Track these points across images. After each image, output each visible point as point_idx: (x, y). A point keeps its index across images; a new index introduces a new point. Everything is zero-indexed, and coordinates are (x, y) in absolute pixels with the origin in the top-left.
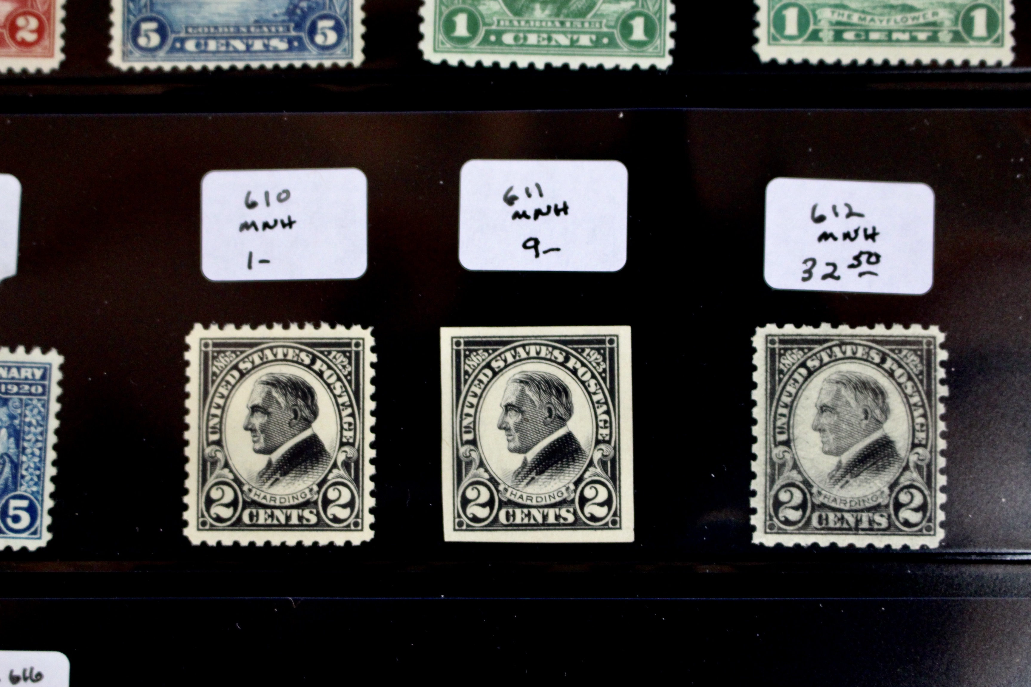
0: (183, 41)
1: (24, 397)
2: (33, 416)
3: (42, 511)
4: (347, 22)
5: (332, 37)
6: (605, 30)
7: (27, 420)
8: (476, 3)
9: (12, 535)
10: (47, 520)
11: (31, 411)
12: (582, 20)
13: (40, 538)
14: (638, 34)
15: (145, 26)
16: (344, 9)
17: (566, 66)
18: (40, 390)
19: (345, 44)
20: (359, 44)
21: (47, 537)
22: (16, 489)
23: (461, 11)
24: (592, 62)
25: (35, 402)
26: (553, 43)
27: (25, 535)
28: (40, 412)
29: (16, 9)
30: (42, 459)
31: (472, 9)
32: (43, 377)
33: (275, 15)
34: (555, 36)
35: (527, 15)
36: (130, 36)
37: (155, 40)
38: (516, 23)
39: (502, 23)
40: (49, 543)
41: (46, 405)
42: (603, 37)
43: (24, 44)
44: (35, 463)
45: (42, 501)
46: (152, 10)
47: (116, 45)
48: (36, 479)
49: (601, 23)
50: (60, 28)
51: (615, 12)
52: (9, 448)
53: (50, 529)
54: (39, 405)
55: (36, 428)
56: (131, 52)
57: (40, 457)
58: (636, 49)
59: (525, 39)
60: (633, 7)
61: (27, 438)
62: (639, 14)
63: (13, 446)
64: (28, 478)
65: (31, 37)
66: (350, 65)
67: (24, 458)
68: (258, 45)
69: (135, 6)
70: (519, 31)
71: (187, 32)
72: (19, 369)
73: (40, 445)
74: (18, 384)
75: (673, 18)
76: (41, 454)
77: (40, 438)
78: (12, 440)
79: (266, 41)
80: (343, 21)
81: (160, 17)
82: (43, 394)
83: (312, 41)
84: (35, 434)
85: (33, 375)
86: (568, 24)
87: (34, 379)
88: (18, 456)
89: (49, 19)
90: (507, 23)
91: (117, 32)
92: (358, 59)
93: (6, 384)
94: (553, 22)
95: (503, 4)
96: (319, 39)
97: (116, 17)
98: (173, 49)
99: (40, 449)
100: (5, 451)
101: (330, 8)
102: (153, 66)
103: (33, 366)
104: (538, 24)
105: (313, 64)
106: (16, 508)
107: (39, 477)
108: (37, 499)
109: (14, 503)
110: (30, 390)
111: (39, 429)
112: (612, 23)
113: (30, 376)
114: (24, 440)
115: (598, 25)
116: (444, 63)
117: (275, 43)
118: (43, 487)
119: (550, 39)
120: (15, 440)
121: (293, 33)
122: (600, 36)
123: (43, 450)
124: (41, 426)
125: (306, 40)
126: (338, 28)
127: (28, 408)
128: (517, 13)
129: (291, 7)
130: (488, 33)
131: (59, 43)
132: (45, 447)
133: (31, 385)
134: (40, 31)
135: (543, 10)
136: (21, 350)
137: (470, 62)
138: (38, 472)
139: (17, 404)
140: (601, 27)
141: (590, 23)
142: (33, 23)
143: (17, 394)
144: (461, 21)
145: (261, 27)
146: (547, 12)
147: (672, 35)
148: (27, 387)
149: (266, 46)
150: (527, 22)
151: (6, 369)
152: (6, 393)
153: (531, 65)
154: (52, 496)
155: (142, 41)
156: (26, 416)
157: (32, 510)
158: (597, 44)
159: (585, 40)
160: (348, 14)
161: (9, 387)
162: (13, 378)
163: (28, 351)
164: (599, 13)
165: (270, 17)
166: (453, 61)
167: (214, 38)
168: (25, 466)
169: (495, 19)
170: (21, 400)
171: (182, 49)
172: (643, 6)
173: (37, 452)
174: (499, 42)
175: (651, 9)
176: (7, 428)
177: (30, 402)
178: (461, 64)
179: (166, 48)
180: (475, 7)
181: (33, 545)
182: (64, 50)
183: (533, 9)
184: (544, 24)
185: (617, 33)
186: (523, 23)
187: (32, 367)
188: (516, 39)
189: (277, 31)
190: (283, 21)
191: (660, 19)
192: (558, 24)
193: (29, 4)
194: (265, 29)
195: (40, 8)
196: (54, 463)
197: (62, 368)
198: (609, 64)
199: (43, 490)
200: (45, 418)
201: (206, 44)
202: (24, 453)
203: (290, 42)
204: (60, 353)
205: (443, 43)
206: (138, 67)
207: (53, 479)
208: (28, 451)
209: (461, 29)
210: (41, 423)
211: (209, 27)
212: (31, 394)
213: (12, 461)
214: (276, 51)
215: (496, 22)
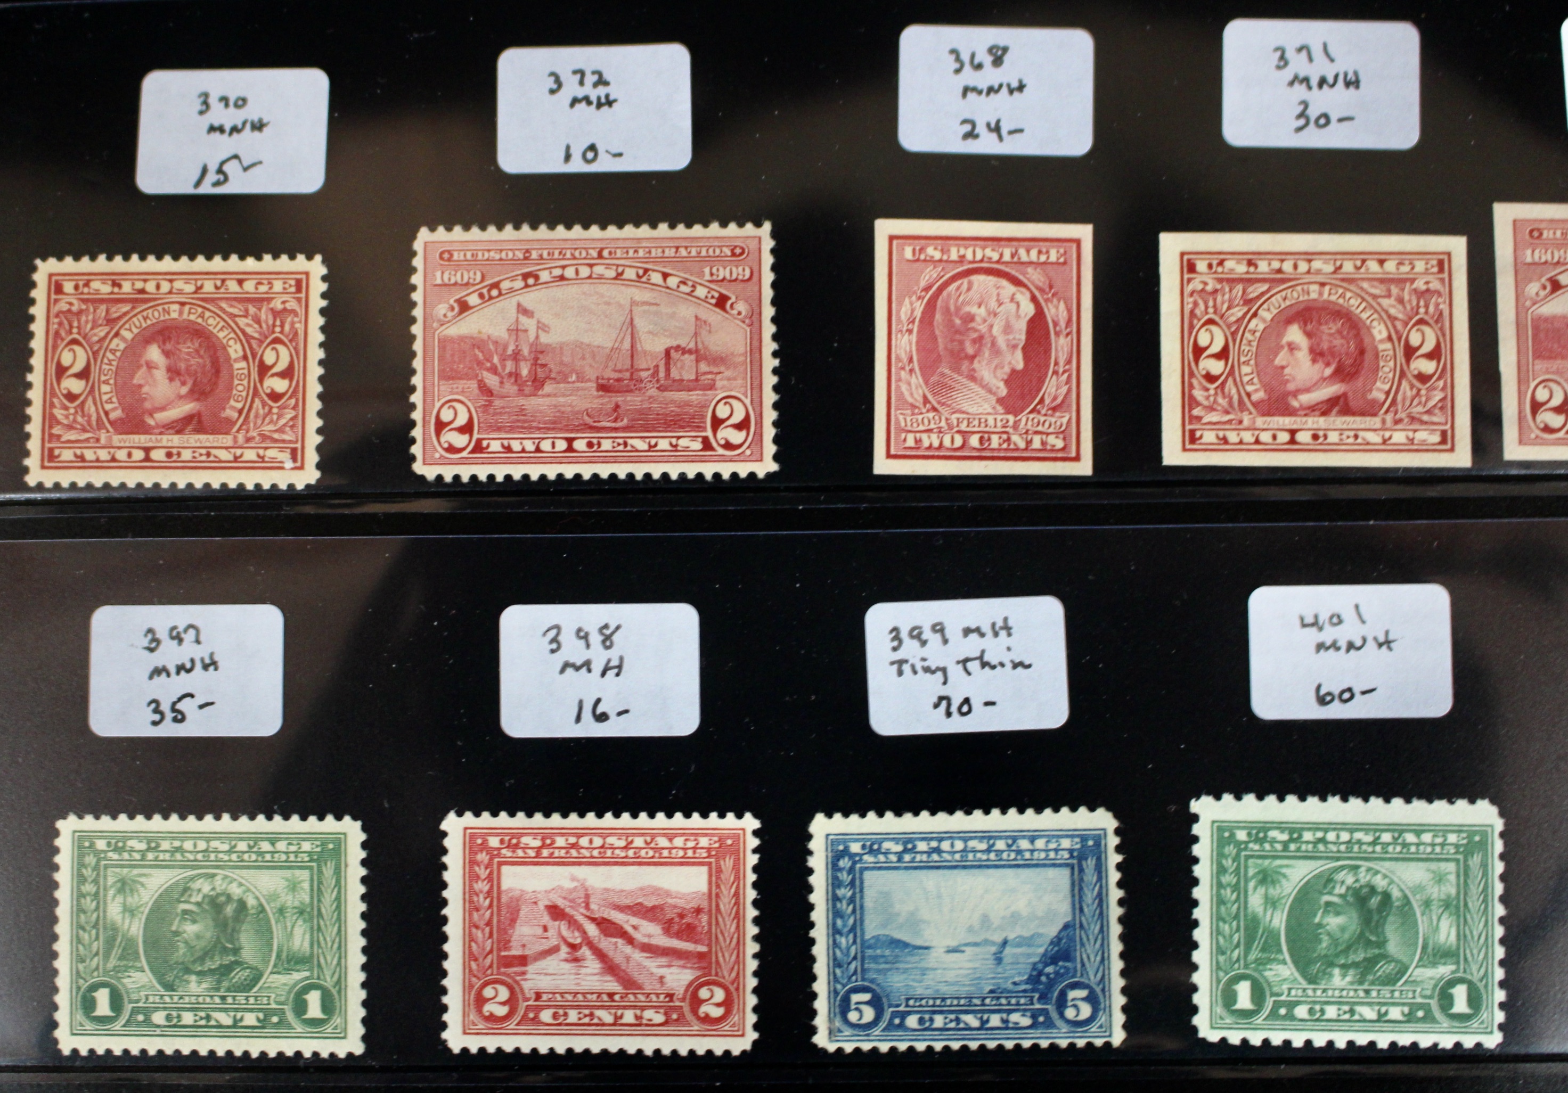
0: (904, 1015)
4: (1103, 990)
5: (1086, 1011)
6: (1419, 1000)
8: (1261, 968)
12: (1392, 988)
14: (1461, 1005)
15: (855, 998)
16: (1099, 975)
17: (1372, 1044)
19: (1102, 1019)
20: (1119, 1018)
23: (1243, 977)
24: (1404, 1040)
26: (1356, 1017)
29: (697, 978)
31: (1256, 975)
33: (1015, 984)
34: (1358, 1009)
35: (1324, 982)
36: (837, 1010)
37: (869, 1014)
38: (1310, 993)
39: (1293, 992)
42: (1418, 1010)
43: (707, 1019)
46: (863, 979)
47: (821, 1021)
49: (1414, 991)
50: (752, 1000)
51: (1431, 978)
56: (840, 1031)
58: (1457, 1024)
59: (1322, 1011)
60: (1453, 972)
62: (1461, 981)
65: (717, 1012)
66: (1108, 1045)
68: (995, 1020)
69: (843, 972)
70: (1315, 1003)
71: (907, 1006)
75: (1502, 984)
79: (1004, 1016)
80: (1098, 990)
81: (873, 986)
83: (1062, 1015)
86: (1374, 994)
89: (737, 989)
90: (1300, 993)
91: (821, 1005)
92: (1118, 1037)
94: (1356, 990)
95: (1294, 970)
96: (1070, 1013)
97: (821, 987)
98: (890, 1026)
101: (1082, 975)
102: (866, 1046)
104: (1337, 993)
105: (1063, 1043)
112: (1428, 993)
115: (1410, 995)
116: (1224, 1040)
117: (1015, 1017)
119: (1352, 1012)
121: (1037, 1006)
122: (1414, 1007)
125: (1054, 1015)
126: (1092, 999)
128: (1312, 980)
129: (1035, 973)
130: (1277, 1005)
131: (752, 1018)
134: (727, 1004)
135: (1344, 976)
137: (1256, 1039)
140: (1414, 998)
141: (1401, 991)
142: (720, 995)
144: (1244, 991)
145: (998, 998)
146: (1348, 979)
147: (1502, 1006)
149: (1005, 1021)
150: (1324, 991)
153: (1330, 1043)
155: (853, 1016)
158: (1410, 1018)
159: (1395, 1013)
160: (1104, 980)
164: (1411, 979)
165: (1011, 987)
166: (1235, 1039)
167: (941, 1012)
169: (1285, 987)
171: (901, 1026)
172: (1465, 971)
174: (1290, 1017)
175: (1475, 974)
178: (1245, 1042)
179: (883, 1025)
180: (1260, 972)
182: (756, 1027)
183: (1331, 975)
184: (1344, 993)
185: (1434, 1003)
186: (1319, 993)
188: (1311, 1011)
189: (1018, 1004)
190: (1025, 991)
191: (1486, 986)
192: (1362, 994)
193: (713, 972)
194: (1003, 1001)
195: (728, 976)
198: (1425, 1042)
201: (932, 1020)
203: (1034, 1017)
205: (1221, 1018)
206: (849, 1048)
209: (1244, 1000)
211: (935, 999)
214: (1017, 1027)
215: (1286, 993)
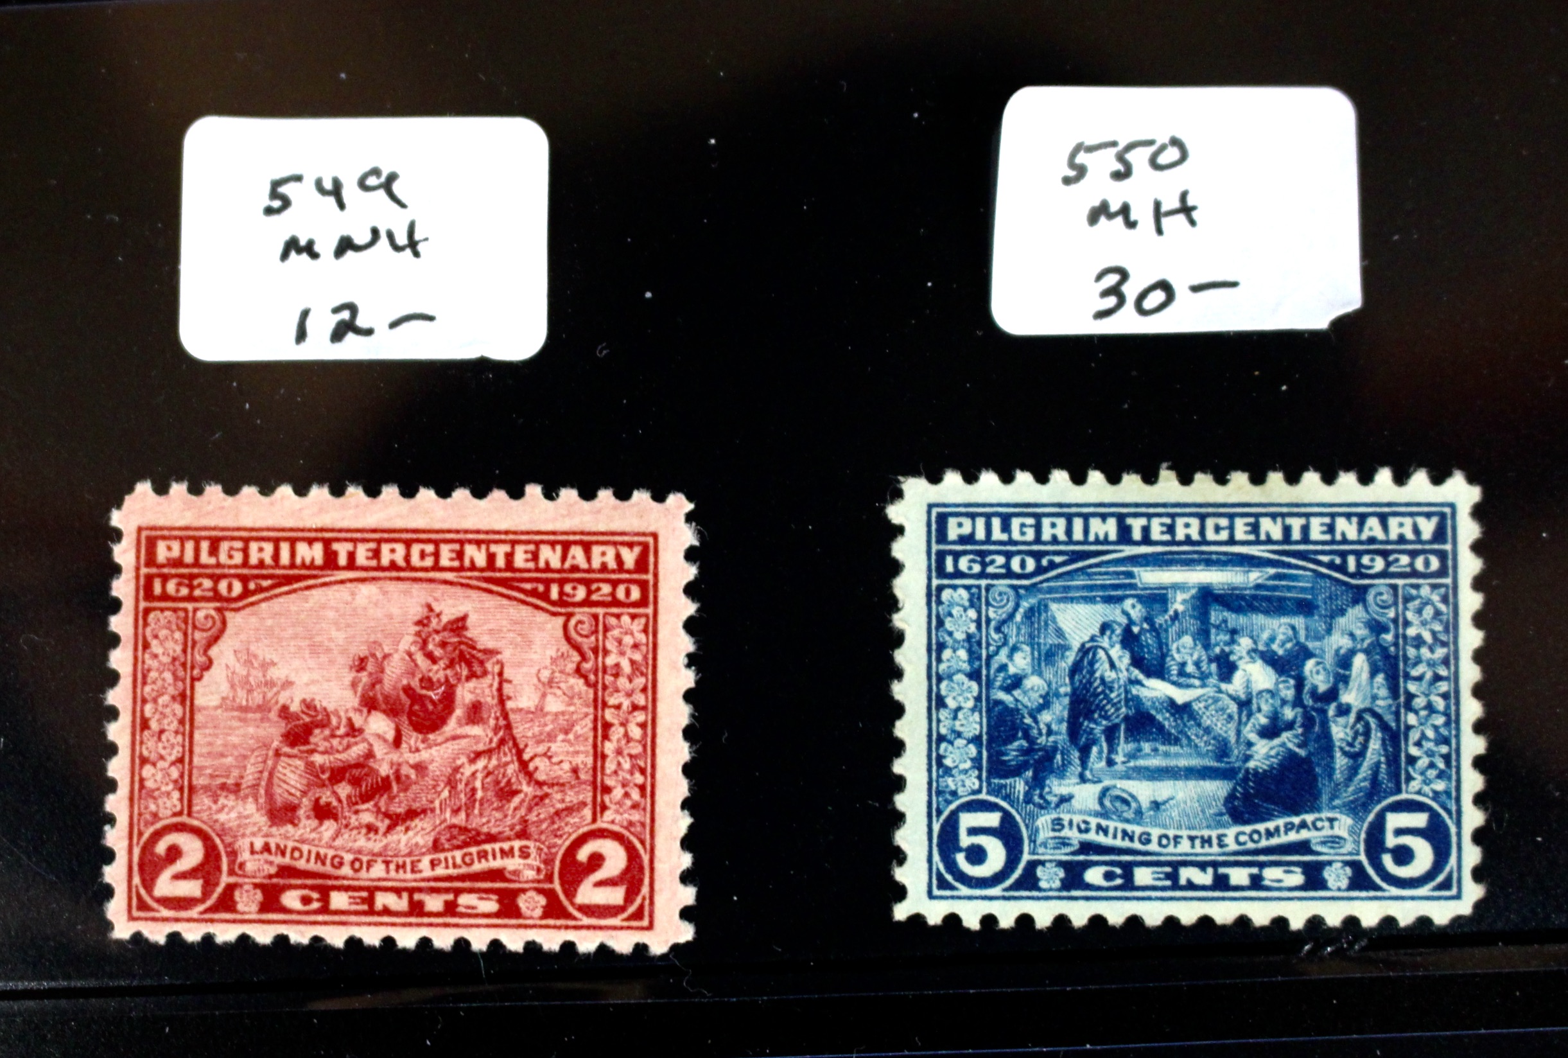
1: (1400, 582)
2: (1424, 623)
3: (1459, 834)
7: (1411, 632)
9: (1394, 891)
10: (1472, 855)
11: (1419, 611)
13: (1458, 897)
18: (1435, 564)
21: (1473, 892)
22: (1399, 791)
25: (1425, 591)
27: (1424, 891)
28: (1438, 614)
30: (1453, 719)
32: (1440, 535)
40: (1478, 906)
41: (1451, 597)
44: (1436, 728)
45: (1459, 812)
48: (1441, 765)
52: (1375, 698)
53: (1478, 874)
54: (1436, 598)
55: (1432, 650)
57: (1446, 714)
61: (1415, 673)
63: (1383, 692)
64: (1423, 762)
67: (1412, 719)
72: (1383, 519)
73: (1443, 687)
74: (1384, 554)
76: (1448, 707)
77: (1443, 672)
78: (1380, 678)
82: (1442, 572)
84: (1431, 664)
85: (1416, 531)
87: (1419, 541)
88: (1397, 714)
93: (1358, 554)
99: (1445, 696)
100: (1367, 704)
103: (1413, 510)
106: (1399, 832)
107: (1447, 758)
108: (1449, 812)
109: (1395, 820)
110: (1411, 565)
111: (1440, 652)
113: (1410, 536)
114: (1407, 676)
118: (1458, 781)
120: (1386, 679)
123: (1452, 697)
124: (1444, 644)
127: (1411, 605)
132: (1457, 692)
133: (1413, 554)
136: (1384, 476)
138: (1444, 749)
139: (1387, 597)
143: (1384, 574)
148: (1405, 560)
151: (1355, 520)
152: (1358, 574)
154: (1480, 800)
156: (1407, 624)
157: (1437, 834)
161: (1365, 560)
162: (1372, 540)
163: (1401, 478)
168: (1414, 736)
170: (1394, 588)
173: (1440, 704)
176: (1367, 652)
177: (1414, 592)
181: (1442, 913)
187: (1411, 514)
196: (1479, 727)
197: (1478, 512)
199: (1458, 788)
200: (1452, 627)
202: (1409, 708)
204: (1471, 480)
207: (1479, 763)
208: (1419, 702)
210: (1443, 638)
212: (1414, 574)
213: (1384, 726)
